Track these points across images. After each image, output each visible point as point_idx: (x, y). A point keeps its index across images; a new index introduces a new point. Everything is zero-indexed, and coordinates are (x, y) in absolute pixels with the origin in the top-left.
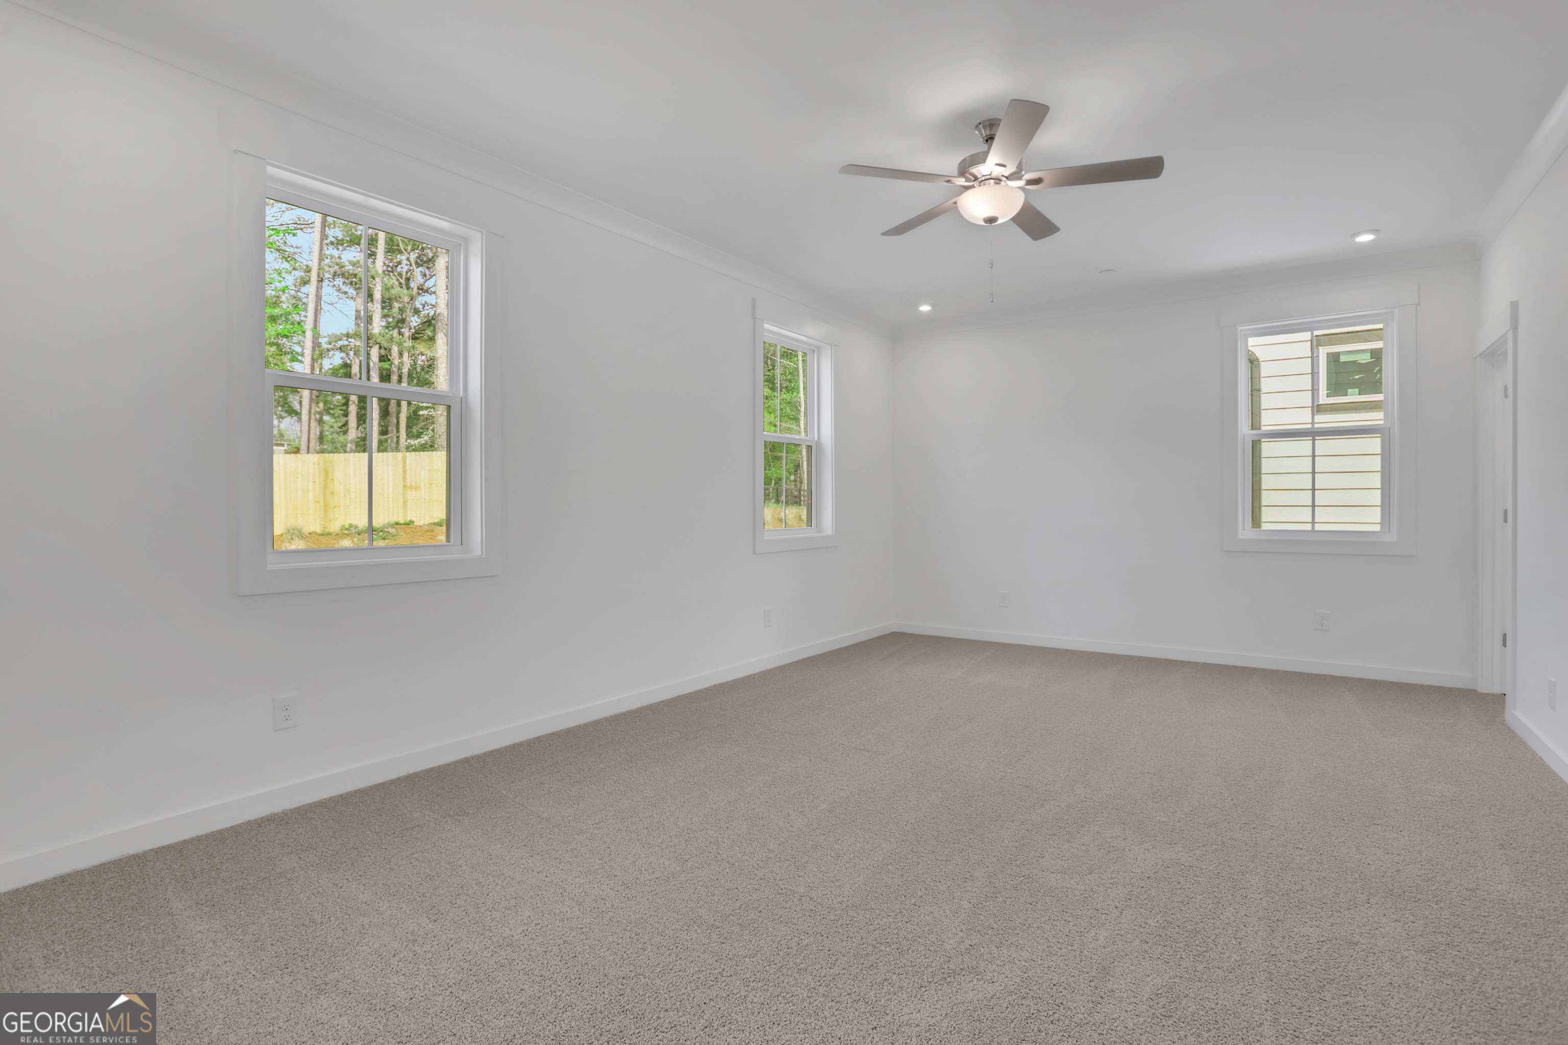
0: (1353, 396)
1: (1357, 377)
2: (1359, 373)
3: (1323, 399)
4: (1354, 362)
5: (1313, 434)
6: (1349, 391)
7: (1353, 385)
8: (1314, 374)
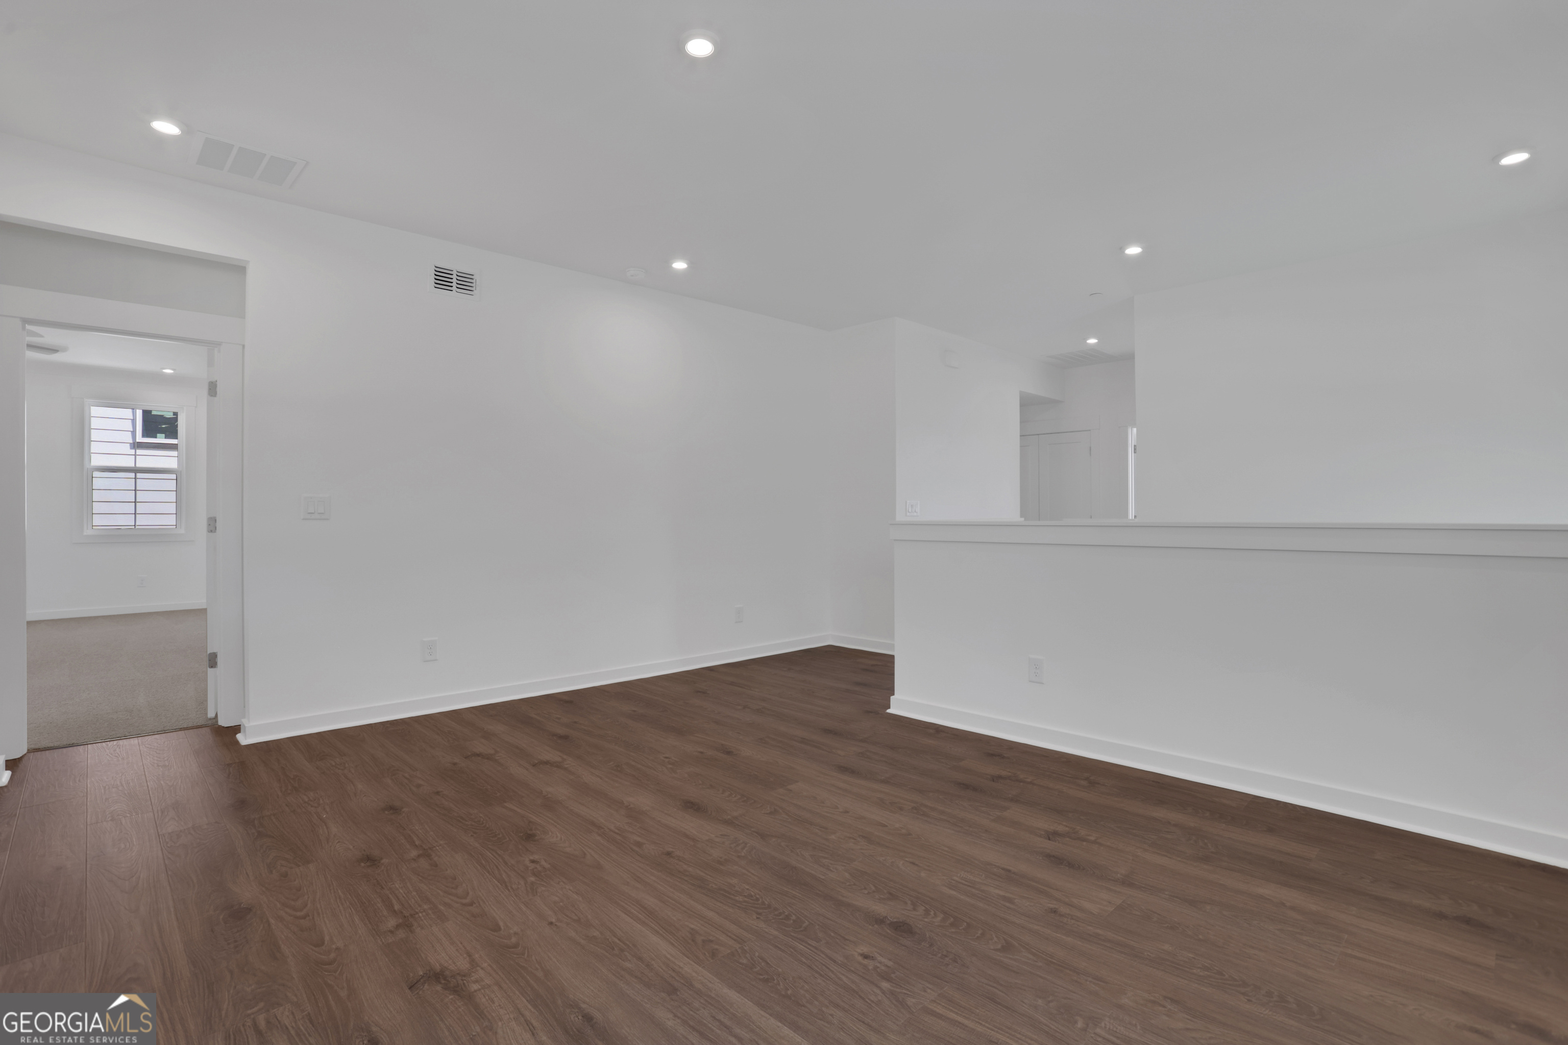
0: (161, 439)
1: (164, 426)
2: (165, 424)
3: (140, 439)
4: (162, 416)
5: (136, 470)
6: (158, 435)
7: (162, 431)
8: (134, 421)
